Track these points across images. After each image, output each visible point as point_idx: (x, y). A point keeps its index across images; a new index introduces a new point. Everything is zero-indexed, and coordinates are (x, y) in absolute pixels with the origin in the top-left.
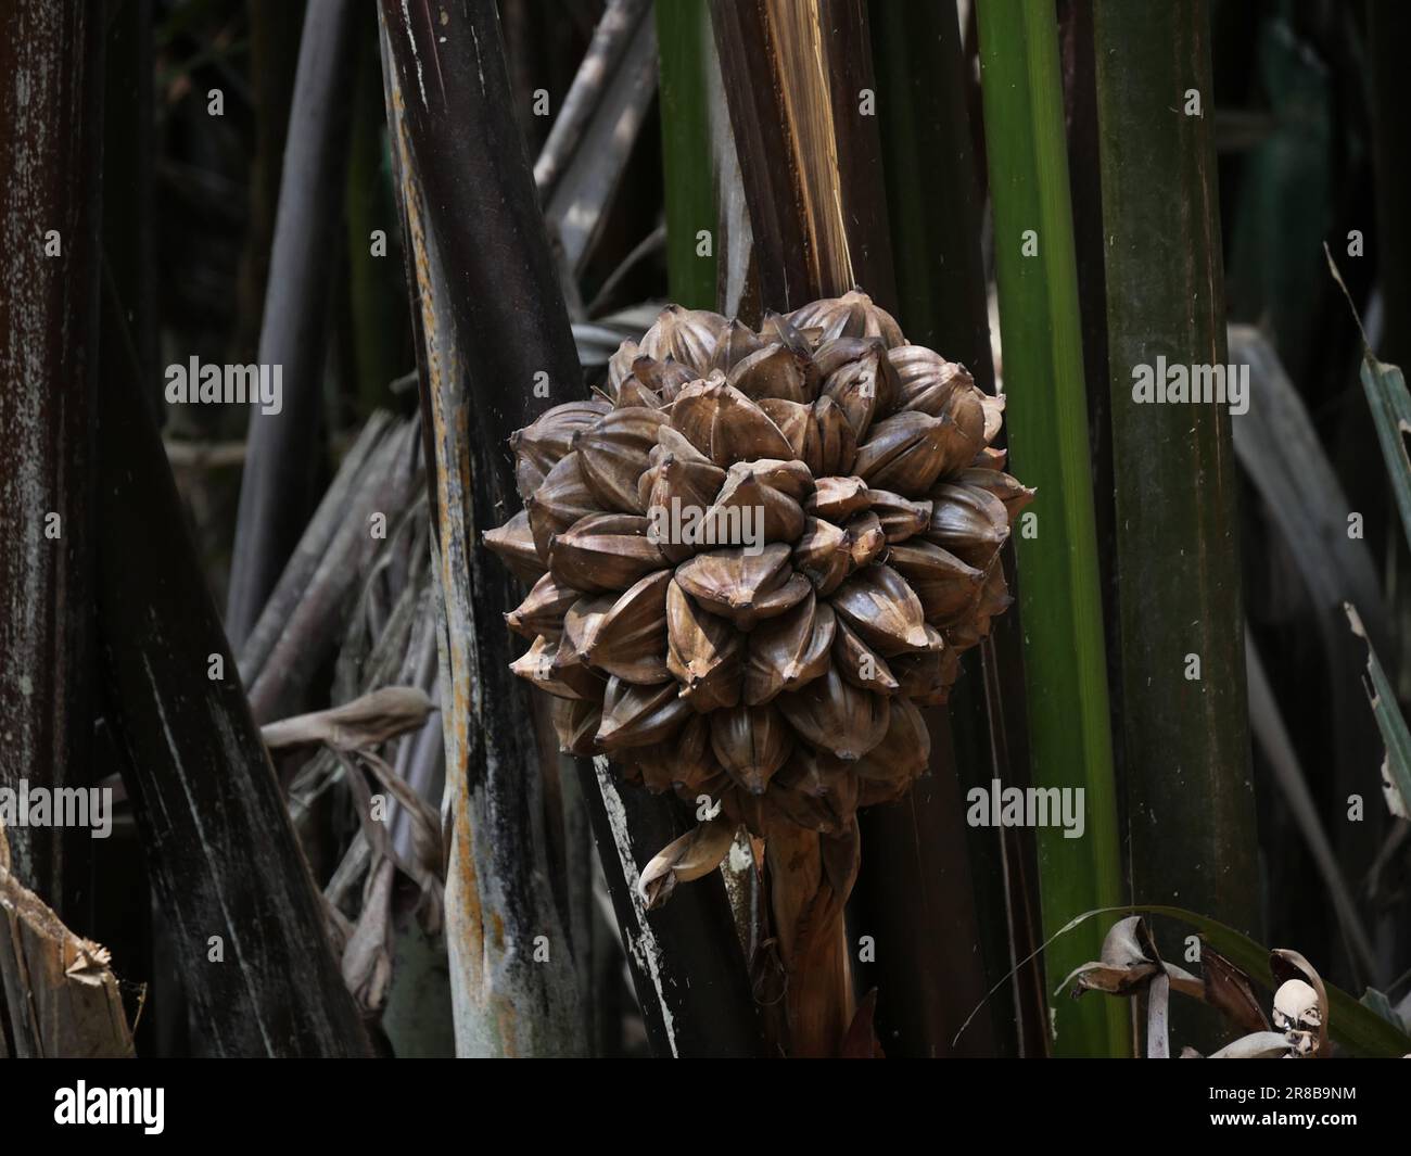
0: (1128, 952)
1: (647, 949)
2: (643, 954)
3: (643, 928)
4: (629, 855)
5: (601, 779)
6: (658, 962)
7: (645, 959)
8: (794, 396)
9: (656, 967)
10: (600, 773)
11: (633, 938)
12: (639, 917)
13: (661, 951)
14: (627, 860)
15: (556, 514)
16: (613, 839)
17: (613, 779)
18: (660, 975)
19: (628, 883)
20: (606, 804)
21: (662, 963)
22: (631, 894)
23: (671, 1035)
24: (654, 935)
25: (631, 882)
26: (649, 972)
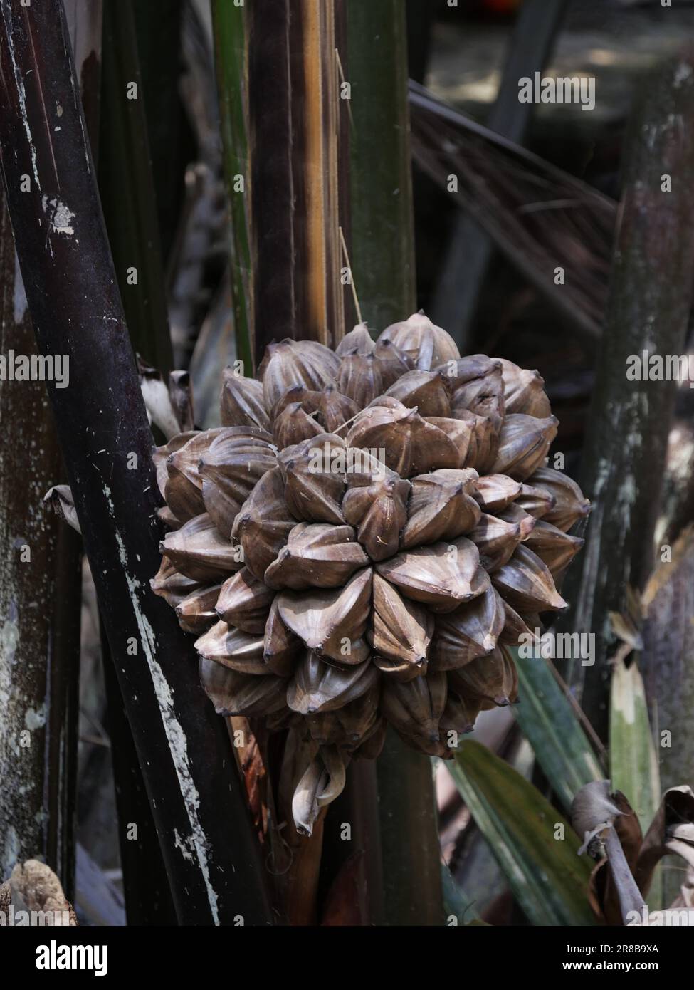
0: (608, 810)
1: (197, 845)
2: (192, 848)
3: (195, 829)
4: (186, 773)
5: (165, 715)
6: (207, 854)
7: (194, 853)
8: (446, 413)
9: (205, 859)
10: (164, 711)
11: (181, 836)
12: (192, 821)
13: (210, 845)
14: (184, 777)
15: (265, 528)
16: (173, 761)
17: (177, 715)
18: (209, 865)
19: (183, 794)
20: (167, 735)
21: (211, 855)
22: (186, 803)
23: (215, 910)
24: (205, 833)
25: (187, 794)
26: (197, 862)
